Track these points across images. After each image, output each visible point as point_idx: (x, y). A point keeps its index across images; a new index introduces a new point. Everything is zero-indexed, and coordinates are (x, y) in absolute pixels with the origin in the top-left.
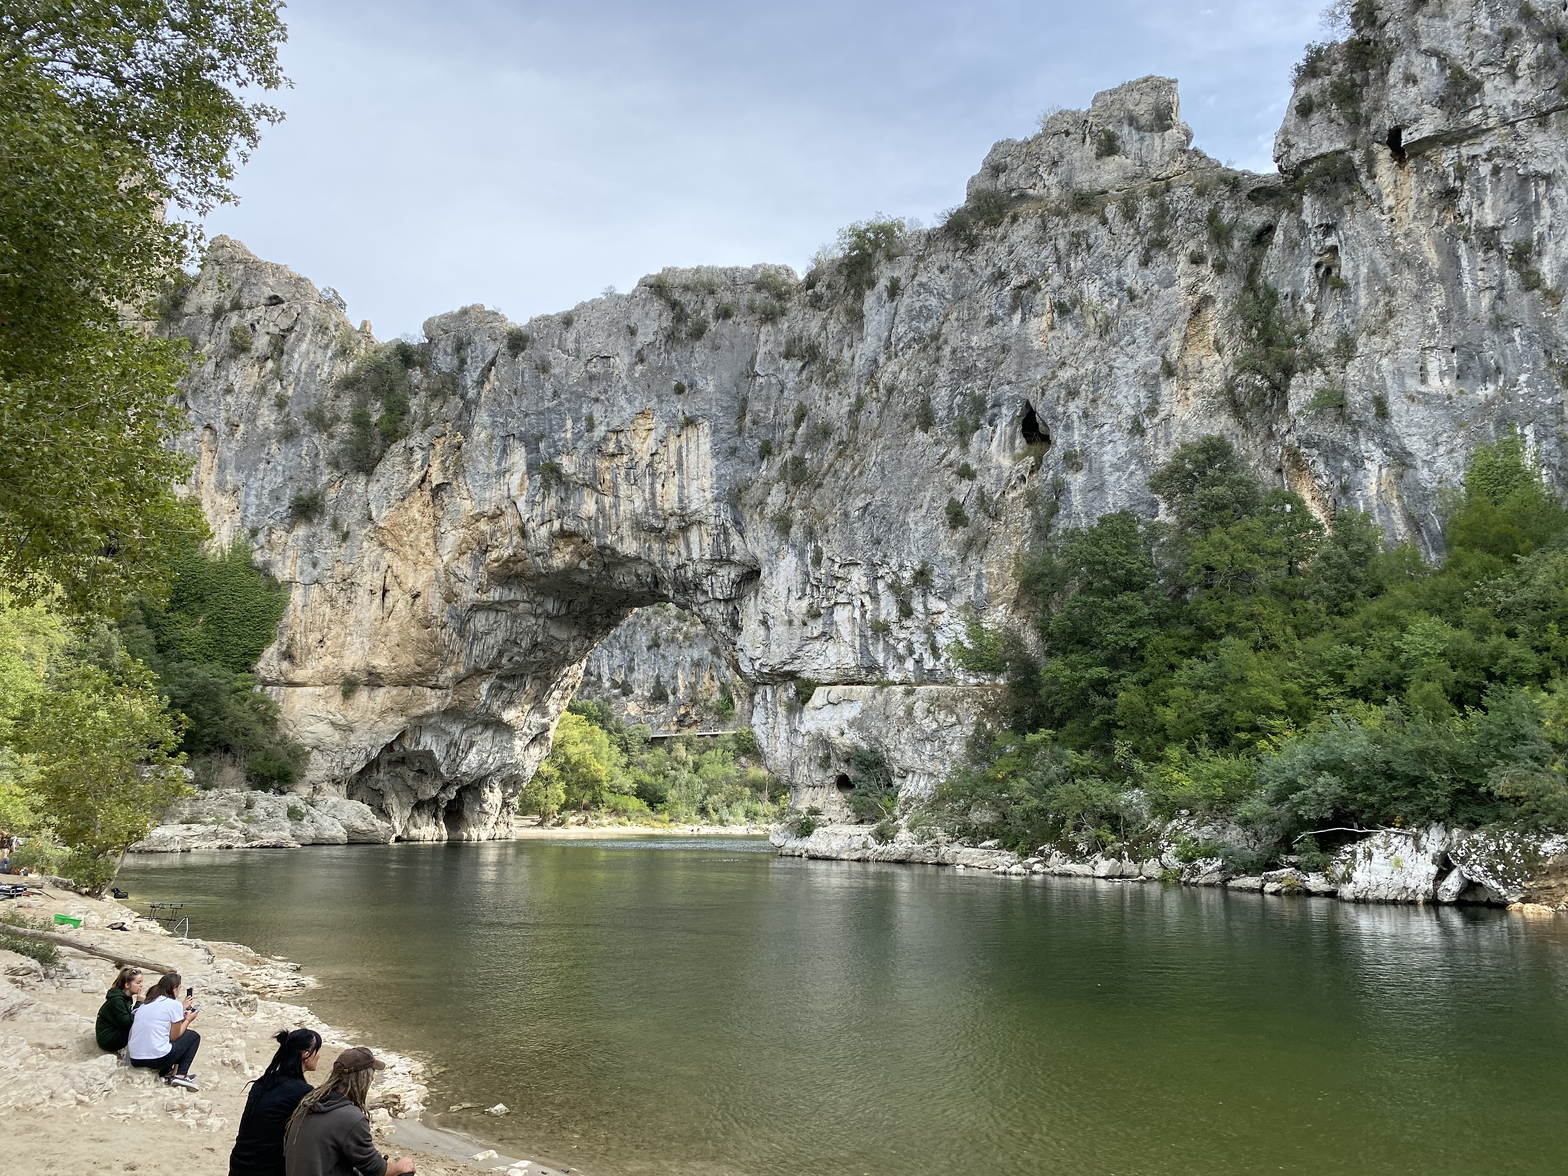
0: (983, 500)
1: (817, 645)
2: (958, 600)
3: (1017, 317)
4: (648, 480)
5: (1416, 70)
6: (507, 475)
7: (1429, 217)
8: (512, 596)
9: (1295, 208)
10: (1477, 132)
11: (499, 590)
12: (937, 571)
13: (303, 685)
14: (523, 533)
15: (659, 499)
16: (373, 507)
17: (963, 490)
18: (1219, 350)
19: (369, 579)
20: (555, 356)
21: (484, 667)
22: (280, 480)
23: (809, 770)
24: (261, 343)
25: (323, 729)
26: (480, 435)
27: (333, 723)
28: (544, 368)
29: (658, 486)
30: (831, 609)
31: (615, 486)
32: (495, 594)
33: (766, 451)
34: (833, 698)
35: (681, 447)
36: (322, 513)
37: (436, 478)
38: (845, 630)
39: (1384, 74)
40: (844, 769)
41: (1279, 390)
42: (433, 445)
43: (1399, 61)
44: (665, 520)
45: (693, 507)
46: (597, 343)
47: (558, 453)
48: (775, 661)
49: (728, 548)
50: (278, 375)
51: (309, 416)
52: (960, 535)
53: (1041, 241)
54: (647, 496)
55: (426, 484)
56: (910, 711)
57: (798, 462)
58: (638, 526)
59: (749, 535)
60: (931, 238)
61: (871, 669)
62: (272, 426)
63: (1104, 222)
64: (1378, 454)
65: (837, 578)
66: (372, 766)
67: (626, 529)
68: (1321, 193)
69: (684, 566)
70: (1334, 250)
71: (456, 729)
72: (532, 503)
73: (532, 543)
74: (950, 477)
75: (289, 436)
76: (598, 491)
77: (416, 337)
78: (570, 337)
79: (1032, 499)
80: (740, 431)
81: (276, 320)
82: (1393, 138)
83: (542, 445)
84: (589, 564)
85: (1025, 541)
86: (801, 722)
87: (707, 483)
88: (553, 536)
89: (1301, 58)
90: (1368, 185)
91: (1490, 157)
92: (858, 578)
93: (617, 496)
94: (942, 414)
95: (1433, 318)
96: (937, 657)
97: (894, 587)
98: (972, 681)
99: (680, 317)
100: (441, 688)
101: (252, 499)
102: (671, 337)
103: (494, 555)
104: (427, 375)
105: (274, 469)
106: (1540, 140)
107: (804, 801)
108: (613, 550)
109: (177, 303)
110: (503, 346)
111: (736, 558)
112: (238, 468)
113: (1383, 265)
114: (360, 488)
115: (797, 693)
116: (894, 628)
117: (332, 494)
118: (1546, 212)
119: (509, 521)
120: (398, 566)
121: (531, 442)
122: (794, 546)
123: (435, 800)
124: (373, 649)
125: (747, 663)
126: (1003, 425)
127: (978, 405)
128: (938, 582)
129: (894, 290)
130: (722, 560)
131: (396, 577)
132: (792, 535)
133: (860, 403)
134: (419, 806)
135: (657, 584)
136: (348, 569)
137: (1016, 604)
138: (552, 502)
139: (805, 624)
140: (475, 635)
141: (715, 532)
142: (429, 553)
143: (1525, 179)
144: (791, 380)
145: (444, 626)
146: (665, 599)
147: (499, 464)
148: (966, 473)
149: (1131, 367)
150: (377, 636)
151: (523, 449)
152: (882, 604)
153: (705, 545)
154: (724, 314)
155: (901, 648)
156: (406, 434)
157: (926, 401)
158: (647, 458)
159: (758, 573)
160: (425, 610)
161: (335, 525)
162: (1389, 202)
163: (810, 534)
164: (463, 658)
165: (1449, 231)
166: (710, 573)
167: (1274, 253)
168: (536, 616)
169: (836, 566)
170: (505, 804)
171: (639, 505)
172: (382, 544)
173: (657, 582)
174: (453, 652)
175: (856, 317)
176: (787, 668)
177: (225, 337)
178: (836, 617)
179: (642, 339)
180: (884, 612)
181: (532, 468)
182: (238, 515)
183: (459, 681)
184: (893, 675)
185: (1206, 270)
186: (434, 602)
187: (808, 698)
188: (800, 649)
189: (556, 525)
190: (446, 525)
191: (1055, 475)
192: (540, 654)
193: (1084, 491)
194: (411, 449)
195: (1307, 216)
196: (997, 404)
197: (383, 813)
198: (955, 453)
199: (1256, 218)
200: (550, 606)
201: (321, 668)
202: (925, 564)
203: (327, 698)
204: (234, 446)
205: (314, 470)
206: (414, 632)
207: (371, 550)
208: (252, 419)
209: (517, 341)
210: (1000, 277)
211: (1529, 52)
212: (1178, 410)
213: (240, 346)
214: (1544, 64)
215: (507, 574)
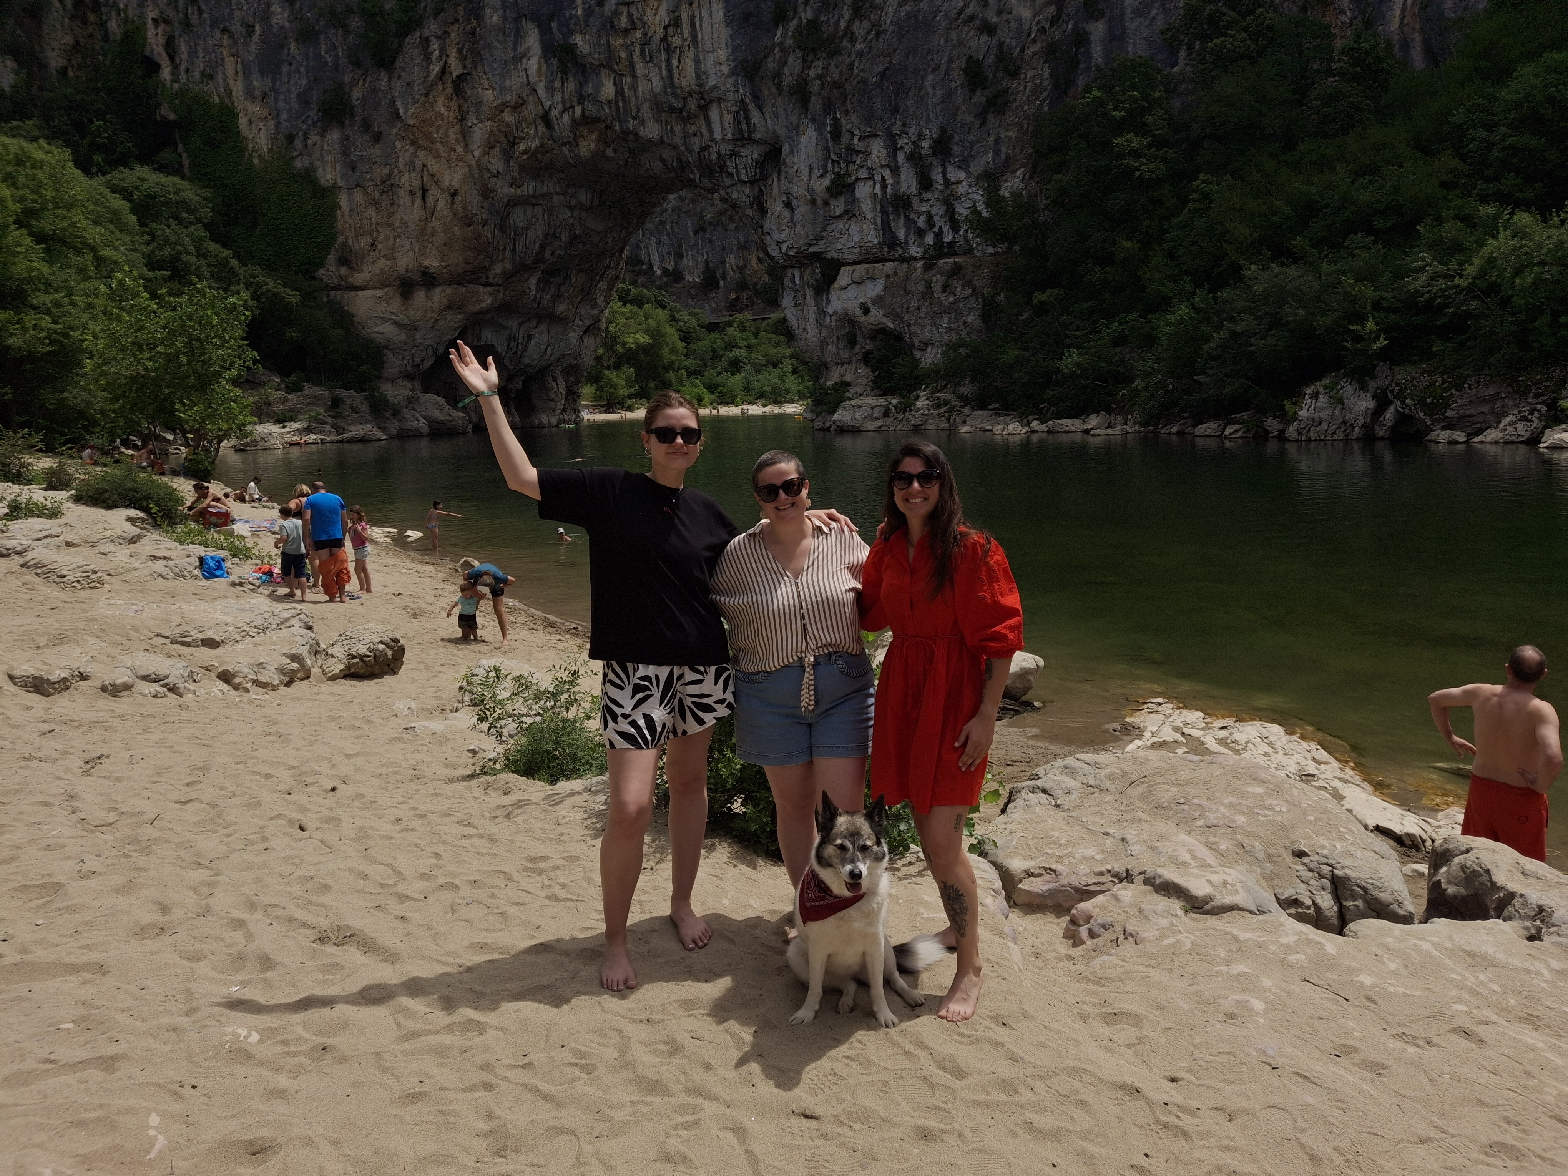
0: (1002, 57)
1: (841, 225)
2: (977, 168)
4: (663, 56)
6: (524, 61)
8: (545, 189)
11: (532, 184)
12: (956, 138)
13: (363, 288)
14: (547, 122)
15: (676, 75)
16: (399, 104)
17: (982, 47)
19: (407, 180)
21: (529, 262)
22: (304, 82)
23: (838, 349)
25: (388, 328)
26: (493, 17)
27: (396, 323)
29: (675, 62)
30: (852, 185)
31: (632, 65)
32: (528, 188)
33: (780, 15)
34: (856, 276)
35: (693, 17)
36: (352, 115)
37: (456, 69)
38: (867, 207)
40: (870, 346)
42: (447, 33)
44: (685, 99)
45: (712, 82)
47: (571, 33)
48: (800, 243)
49: (748, 126)
51: (321, 12)
52: (979, 97)
54: (664, 73)
55: (447, 76)
56: (928, 286)
57: (814, 26)
58: (658, 106)
59: (768, 110)
61: (892, 246)
62: (287, 24)
65: (858, 152)
67: (646, 112)
69: (707, 147)
71: (512, 324)
72: (550, 89)
73: (557, 132)
74: (968, 34)
75: (306, 34)
76: (614, 71)
79: (1052, 53)
83: (554, 25)
84: (615, 151)
85: (1043, 101)
86: (828, 302)
87: (722, 54)
88: (576, 122)
92: (878, 150)
93: (634, 76)
96: (956, 228)
97: (914, 158)
98: (990, 250)
100: (491, 285)
101: (281, 104)
103: (522, 147)
105: (297, 70)
107: (833, 377)
108: (636, 134)
111: (758, 135)
112: (262, 73)
114: (383, 85)
115: (823, 275)
116: (915, 201)
117: (356, 94)
119: (531, 110)
120: (432, 163)
121: (543, 22)
122: (813, 120)
124: (423, 251)
125: (774, 246)
128: (956, 149)
130: (744, 138)
131: (432, 176)
132: (811, 107)
135: (683, 169)
136: (386, 171)
137: (1034, 169)
138: (571, 86)
139: (826, 203)
140: (515, 231)
141: (734, 109)
142: (460, 149)
145: (485, 224)
146: (692, 184)
147: (515, 49)
148: (984, 28)
150: (423, 236)
151: (536, 31)
152: (903, 177)
153: (726, 123)
155: (921, 222)
156: (420, 23)
158: (660, 31)
159: (780, 150)
160: (464, 208)
161: (366, 126)
163: (828, 107)
164: (508, 254)
166: (734, 154)
168: (571, 208)
169: (856, 139)
170: (570, 392)
171: (657, 84)
172: (413, 143)
173: (683, 166)
174: (497, 248)
176: (812, 249)
178: (858, 194)
180: (904, 187)
181: (547, 50)
182: (272, 123)
183: (508, 277)
184: (915, 251)
186: (472, 199)
187: (834, 279)
188: (824, 229)
189: (578, 111)
190: (472, 120)
191: (1076, 26)
192: (580, 247)
193: (1105, 41)
194: (427, 39)
200: (583, 197)
201: (378, 271)
202: (943, 131)
203: (388, 301)
204: (253, 48)
205: (336, 66)
206: (457, 230)
207: (404, 150)
208: (266, 18)
215: (539, 166)
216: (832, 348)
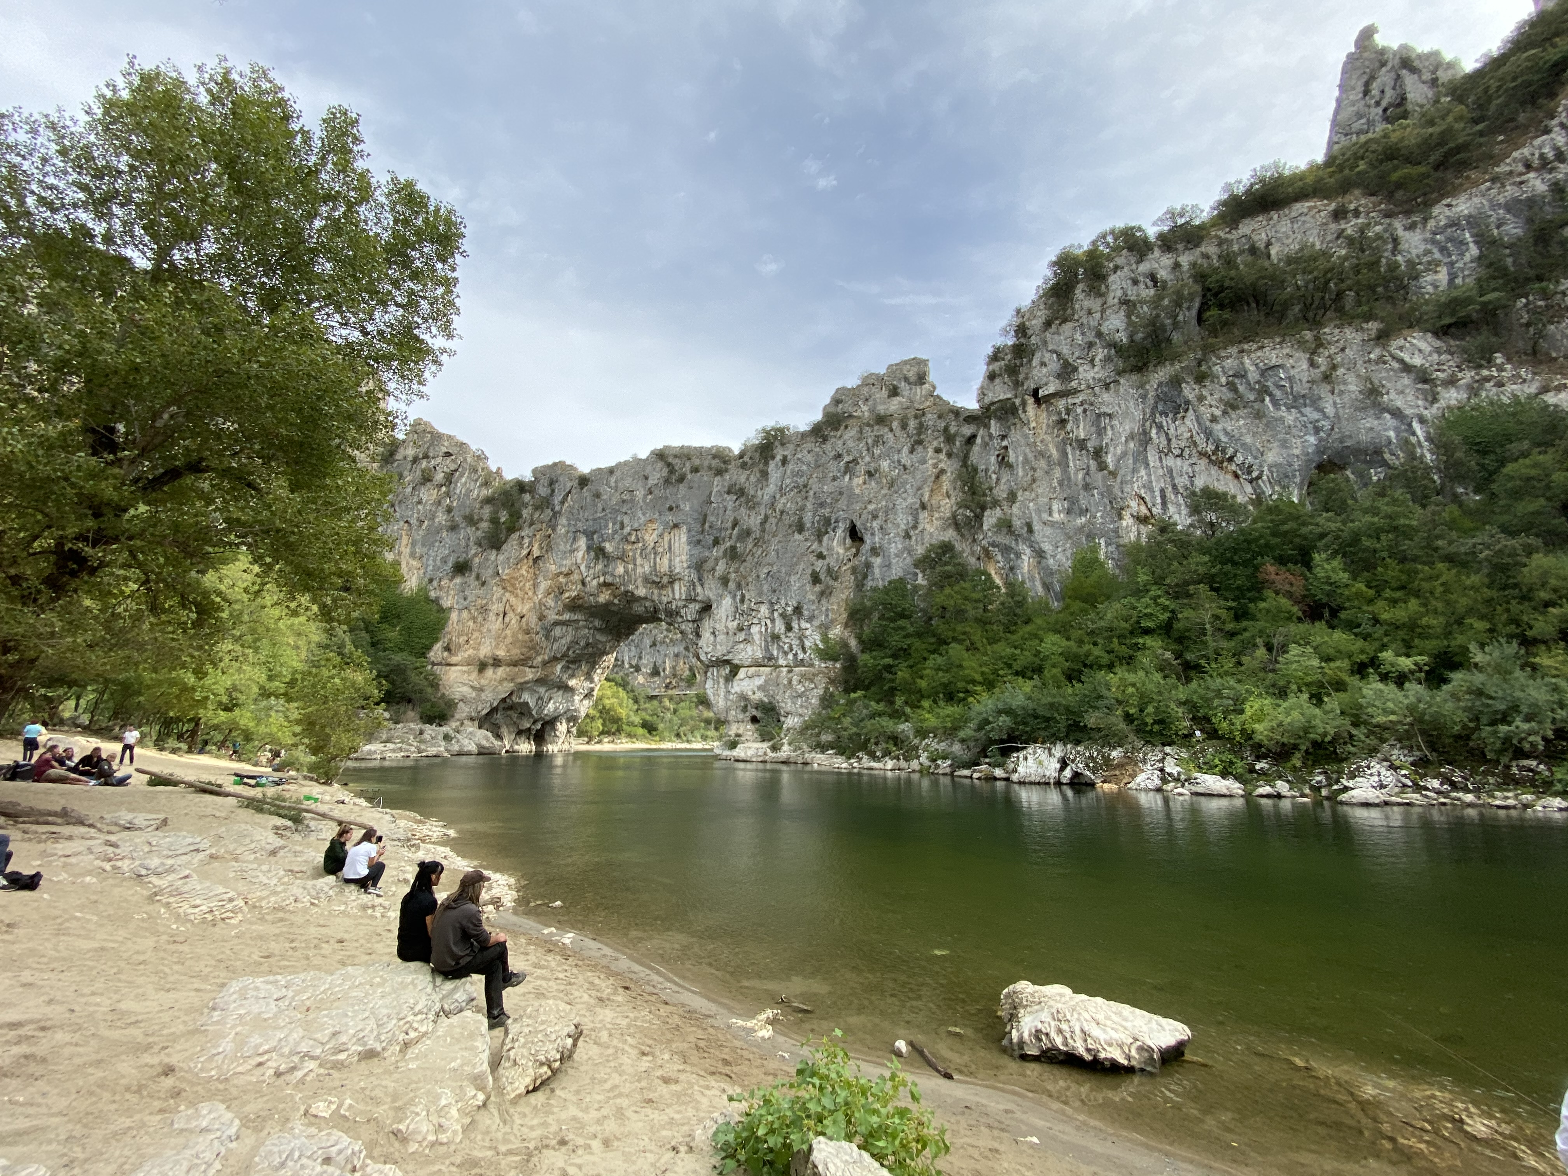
0: (829, 571)
1: (742, 646)
2: (816, 623)
3: (847, 477)
4: (652, 556)
5: (1046, 360)
6: (576, 552)
7: (1052, 433)
8: (576, 618)
9: (987, 426)
10: (1075, 392)
11: (569, 614)
12: (805, 607)
13: (455, 665)
14: (583, 583)
15: (658, 566)
16: (500, 568)
17: (819, 565)
18: (949, 497)
19: (496, 607)
20: (604, 489)
21: (559, 656)
22: (447, 552)
23: (736, 713)
24: (439, 477)
25: (465, 690)
26: (561, 530)
27: (472, 687)
28: (598, 495)
29: (658, 560)
30: (749, 626)
31: (635, 559)
32: (566, 616)
33: (716, 542)
34: (749, 674)
35: (670, 539)
36: (471, 571)
37: (536, 553)
38: (757, 637)
39: (1030, 361)
40: (755, 713)
41: (979, 518)
42: (535, 535)
43: (1038, 355)
44: (661, 577)
45: (677, 571)
46: (627, 483)
47: (604, 541)
48: (719, 654)
49: (695, 593)
50: (448, 495)
51: (465, 518)
52: (818, 588)
53: (859, 439)
54: (652, 564)
55: (530, 556)
56: (790, 681)
57: (733, 548)
58: (646, 580)
59: (706, 586)
60: (803, 435)
61: (770, 659)
62: (444, 523)
63: (891, 430)
64: (1028, 551)
65: (753, 610)
66: (493, 710)
67: (639, 581)
68: (999, 419)
69: (671, 602)
70: (1006, 448)
71: (542, 690)
72: (588, 567)
73: (588, 589)
74: (812, 558)
75: (453, 528)
76: (625, 561)
77: (527, 476)
78: (613, 480)
79: (854, 570)
80: (703, 531)
81: (449, 465)
82: (1035, 393)
83: (595, 537)
84: (619, 601)
85: (850, 592)
86: (732, 687)
87: (684, 558)
88: (599, 585)
89: (990, 351)
90: (1022, 416)
91: (1082, 404)
92: (764, 610)
93: (635, 565)
94: (808, 525)
95: (1055, 483)
96: (805, 652)
97: (783, 615)
98: (823, 665)
99: (672, 471)
100: (534, 667)
101: (431, 562)
102: (667, 481)
103: (567, 595)
104: (533, 497)
105: (444, 546)
106: (1106, 397)
107: (733, 730)
108: (632, 593)
109: (392, 454)
110: (575, 483)
111: (699, 598)
112: (423, 545)
113: (1030, 456)
114: (493, 558)
115: (730, 671)
116: (783, 637)
117: (477, 560)
118: (1109, 432)
119: (576, 577)
120: (513, 600)
121: (589, 535)
122: (730, 593)
123: (529, 729)
124: (497, 646)
125: (704, 655)
126: (839, 532)
127: (827, 521)
128: (806, 613)
129: (784, 461)
130: (691, 600)
131: (512, 606)
132: (729, 587)
133: (766, 518)
134: (520, 733)
136: (484, 602)
137: (846, 626)
138: (600, 567)
139: (735, 634)
140: (554, 638)
141: (688, 584)
142: (530, 594)
143: (1099, 416)
144: (730, 505)
145: (537, 634)
146: (660, 620)
147: (571, 546)
148: (821, 556)
149: (904, 505)
150: (499, 638)
151: (585, 539)
152: (777, 624)
153: (682, 591)
154: (695, 470)
155: (786, 647)
156: (520, 529)
157: (801, 519)
158: (652, 545)
159: (711, 607)
160: (527, 625)
161: (478, 577)
162: (1033, 425)
163: (739, 586)
164: (547, 651)
165: (1063, 440)
166: (685, 606)
167: (976, 448)
168: (589, 628)
169: (753, 604)
170: (568, 732)
171: (647, 569)
172: (504, 588)
173: (656, 611)
174: (542, 647)
175: (765, 474)
176: (725, 658)
177: (419, 473)
178: (752, 631)
179: (651, 482)
180: (777, 629)
181: (589, 548)
182: (422, 571)
183: (545, 664)
184: (782, 662)
185: (942, 456)
186: (533, 620)
187: (736, 674)
188: (732, 648)
189: (602, 579)
190: (540, 579)
191: (866, 558)
192: (591, 649)
193: (881, 567)
194: (522, 537)
195: (992, 430)
196: (837, 521)
197: (499, 737)
198: (815, 546)
199: (967, 430)
200: (597, 623)
201: (467, 656)
202: (799, 603)
203: (469, 673)
204: (421, 532)
205: (468, 546)
206: (520, 636)
207: (498, 592)
208: (432, 518)
209: (584, 481)
210: (839, 456)
211: (1100, 353)
212: (928, 527)
213: (426, 478)
214: (1107, 359)
215: (574, 606)
216: (733, 713)
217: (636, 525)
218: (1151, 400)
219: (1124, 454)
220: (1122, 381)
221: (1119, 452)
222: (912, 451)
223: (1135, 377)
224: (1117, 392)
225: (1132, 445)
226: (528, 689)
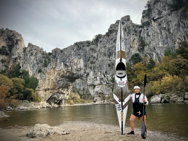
0: (112, 63)
1: (95, 81)
2: (110, 75)
3: (114, 43)
5: (155, 11)
6: (61, 66)
7: (158, 27)
8: (63, 79)
9: (144, 28)
10: (162, 17)
13: (41, 91)
15: (78, 67)
17: (110, 62)
18: (137, 44)
19: (47, 78)
20: (65, 52)
21: (61, 87)
22: (37, 68)
24: (34, 54)
25: (43, 95)
26: (58, 62)
28: (64, 54)
29: (77, 65)
30: (97, 77)
32: (61, 79)
33: (89, 60)
34: (98, 87)
35: (79, 61)
36: (42, 72)
37: (54, 67)
38: (98, 79)
39: (151, 12)
40: (100, 95)
41: (144, 48)
42: (53, 63)
43: (153, 10)
44: (79, 69)
45: (81, 67)
46: (70, 51)
47: (67, 63)
49: (85, 71)
50: (36, 57)
51: (40, 61)
52: (110, 67)
57: (92, 61)
58: (76, 70)
59: (87, 70)
60: (104, 36)
61: (101, 83)
64: (155, 54)
65: (97, 74)
66: (49, 99)
67: (74, 70)
68: (146, 26)
69: (81, 74)
70: (148, 32)
71: (58, 94)
72: (64, 69)
73: (65, 73)
74: (108, 61)
75: (38, 64)
76: (71, 66)
77: (51, 52)
78: (67, 50)
80: (86, 59)
81: (35, 51)
82: (153, 19)
83: (65, 62)
84: (71, 75)
86: (94, 90)
87: (83, 64)
90: (151, 24)
91: (164, 20)
92: (99, 73)
93: (73, 67)
94: (107, 54)
95: (159, 38)
96: (108, 81)
97: (103, 74)
99: (79, 47)
100: (56, 90)
101: (34, 71)
102: (78, 49)
103: (61, 75)
104: (52, 56)
106: (169, 17)
108: (73, 73)
109: (25, 50)
112: (32, 68)
113: (153, 33)
114: (46, 69)
116: (104, 78)
117: (42, 70)
118: (171, 25)
119: (62, 71)
120: (50, 77)
122: (92, 70)
123: (57, 102)
124: (48, 86)
125: (88, 84)
126: (114, 55)
127: (111, 53)
128: (108, 73)
129: (101, 42)
130: (85, 73)
133: (98, 54)
134: (55, 103)
136: (45, 77)
138: (66, 68)
139: (94, 79)
140: (59, 84)
142: (54, 75)
143: (168, 22)
144: (91, 53)
145: (56, 83)
146: (79, 78)
150: (49, 84)
151: (63, 63)
152: (102, 76)
153: (83, 71)
154: (83, 46)
156: (50, 62)
157: (105, 53)
158: (76, 62)
159: (89, 74)
161: (43, 73)
162: (154, 26)
163: (94, 69)
164: (58, 86)
165: (160, 28)
167: (142, 33)
169: (97, 72)
170: (65, 102)
171: (76, 68)
173: (78, 76)
175: (97, 45)
176: (92, 84)
177: (30, 54)
179: (75, 50)
181: (64, 65)
182: (32, 73)
183: (58, 89)
184: (104, 84)
185: (134, 36)
186: (54, 80)
187: (95, 87)
189: (67, 71)
190: (55, 72)
192: (67, 85)
194: (51, 64)
195: (145, 29)
197: (51, 104)
198: (109, 59)
199: (140, 29)
200: (67, 80)
201: (42, 89)
202: (106, 71)
203: (43, 92)
204: (32, 65)
205: (41, 67)
206: (52, 84)
207: (47, 75)
208: (33, 62)
209: (62, 51)
210: (112, 39)
211: (167, 8)
212: (132, 52)
213: (32, 54)
214: (169, 9)
215: (62, 77)
216: (95, 95)
217: (72, 59)
218: (179, 16)
219: (174, 29)
220: (172, 13)
221: (173, 29)
222: (128, 36)
223: (176, 12)
224: (172, 16)
225: (176, 27)
226: (56, 94)
